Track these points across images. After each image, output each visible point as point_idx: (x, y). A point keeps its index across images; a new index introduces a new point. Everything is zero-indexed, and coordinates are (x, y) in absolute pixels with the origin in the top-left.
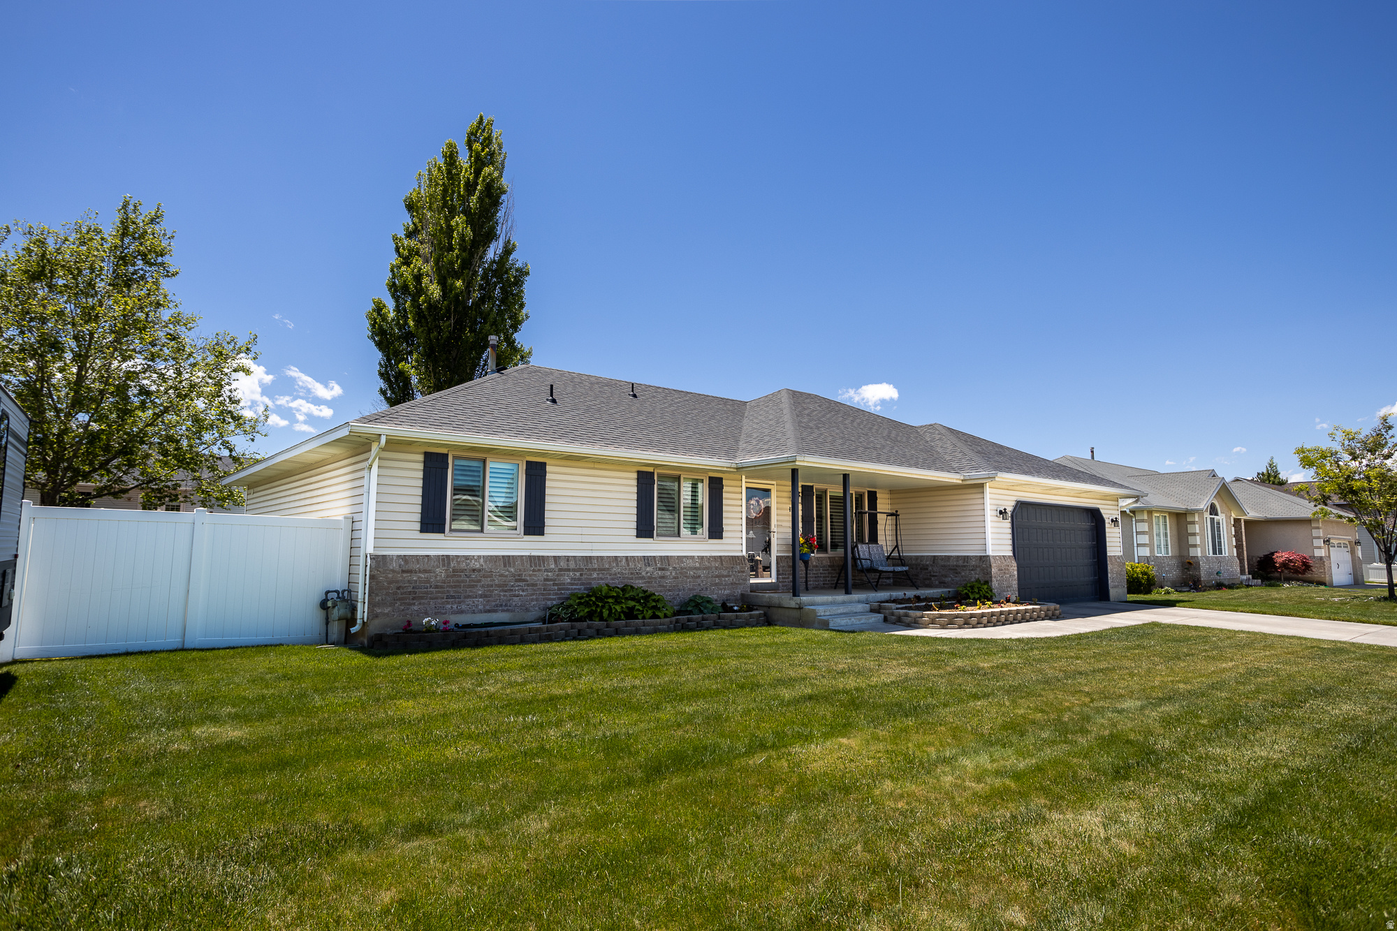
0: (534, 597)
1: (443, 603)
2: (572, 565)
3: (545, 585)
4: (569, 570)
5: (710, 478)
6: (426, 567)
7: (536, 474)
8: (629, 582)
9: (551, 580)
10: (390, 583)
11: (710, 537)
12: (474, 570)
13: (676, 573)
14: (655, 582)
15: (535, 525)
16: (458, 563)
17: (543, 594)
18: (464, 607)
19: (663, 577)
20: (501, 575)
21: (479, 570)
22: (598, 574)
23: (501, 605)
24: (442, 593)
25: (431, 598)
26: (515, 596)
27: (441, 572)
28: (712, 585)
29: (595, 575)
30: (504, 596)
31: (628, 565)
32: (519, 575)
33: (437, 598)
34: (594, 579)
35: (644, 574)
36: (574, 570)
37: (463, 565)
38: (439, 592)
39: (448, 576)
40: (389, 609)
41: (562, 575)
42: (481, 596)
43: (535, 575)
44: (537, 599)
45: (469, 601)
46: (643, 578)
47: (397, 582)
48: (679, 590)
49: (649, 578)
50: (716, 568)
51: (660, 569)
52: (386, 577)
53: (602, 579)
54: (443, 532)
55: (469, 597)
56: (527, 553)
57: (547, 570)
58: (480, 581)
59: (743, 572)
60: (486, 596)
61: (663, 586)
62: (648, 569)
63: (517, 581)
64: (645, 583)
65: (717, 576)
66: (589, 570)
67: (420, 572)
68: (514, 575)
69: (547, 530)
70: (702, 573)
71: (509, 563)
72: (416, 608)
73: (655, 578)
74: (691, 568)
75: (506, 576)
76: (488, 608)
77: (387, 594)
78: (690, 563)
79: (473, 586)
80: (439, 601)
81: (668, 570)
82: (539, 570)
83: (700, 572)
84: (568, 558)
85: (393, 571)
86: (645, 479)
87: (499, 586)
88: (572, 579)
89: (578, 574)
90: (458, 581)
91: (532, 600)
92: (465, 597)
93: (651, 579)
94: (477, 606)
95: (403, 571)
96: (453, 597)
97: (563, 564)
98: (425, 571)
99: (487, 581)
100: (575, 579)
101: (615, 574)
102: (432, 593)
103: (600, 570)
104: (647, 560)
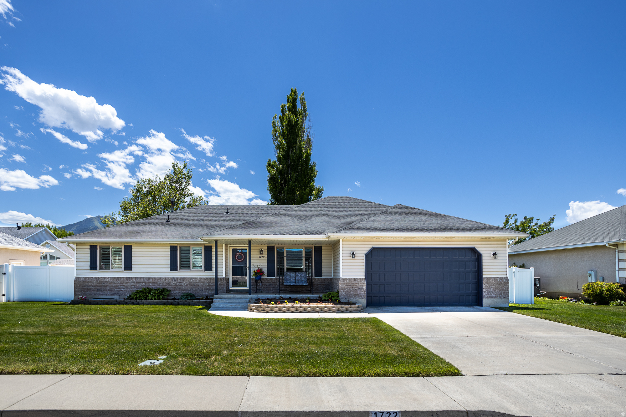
0: (127, 291)
1: (96, 292)
2: (142, 280)
3: (131, 287)
4: (140, 282)
5: (205, 246)
6: (91, 281)
7: (128, 250)
8: (164, 287)
9: (134, 285)
10: (80, 285)
11: (205, 270)
12: (106, 282)
13: (187, 284)
14: (177, 287)
15: (128, 266)
16: (101, 279)
17: (131, 290)
18: (103, 293)
19: (181, 286)
20: (115, 284)
21: (108, 282)
22: (152, 284)
23: (116, 293)
24: (96, 289)
25: (92, 290)
26: (120, 290)
27: (95, 283)
28: (205, 289)
29: (151, 284)
30: (117, 290)
31: (165, 281)
32: (122, 284)
33: (94, 290)
34: (151, 285)
35: (172, 284)
36: (142, 282)
37: (103, 280)
38: (95, 288)
39: (97, 284)
40: (80, 293)
41: (137, 284)
42: (109, 290)
43: (127, 284)
44: (128, 292)
45: (105, 292)
46: (171, 285)
47: (82, 285)
48: (189, 291)
49: (174, 285)
50: (207, 282)
51: (179, 282)
52: (79, 284)
54: (97, 270)
55: (105, 290)
56: (126, 277)
57: (131, 282)
58: (108, 285)
59: (222, 284)
60: (110, 290)
61: (181, 289)
62: (174, 282)
63: (121, 285)
64: (173, 287)
65: (208, 286)
66: (148, 282)
67: (89, 282)
68: (120, 284)
69: (133, 269)
70: (200, 285)
71: (119, 280)
72: (88, 293)
73: (177, 286)
74: (194, 282)
75: (117, 284)
76: (111, 294)
77: (79, 288)
78: (195, 280)
79: (106, 287)
80: (95, 291)
81: (183, 283)
82: (129, 282)
83: (198, 284)
84: (141, 278)
85: (81, 282)
86: (173, 249)
87: (115, 287)
88: (142, 285)
90: (101, 285)
91: (127, 292)
92: (103, 290)
93: (175, 286)
94: (107, 293)
95: (84, 282)
96: (99, 290)
97: (138, 280)
98: (90, 282)
99: (111, 285)
100: (143, 285)
101: (159, 284)
102: (93, 289)
103: (153, 282)
104: (174, 279)
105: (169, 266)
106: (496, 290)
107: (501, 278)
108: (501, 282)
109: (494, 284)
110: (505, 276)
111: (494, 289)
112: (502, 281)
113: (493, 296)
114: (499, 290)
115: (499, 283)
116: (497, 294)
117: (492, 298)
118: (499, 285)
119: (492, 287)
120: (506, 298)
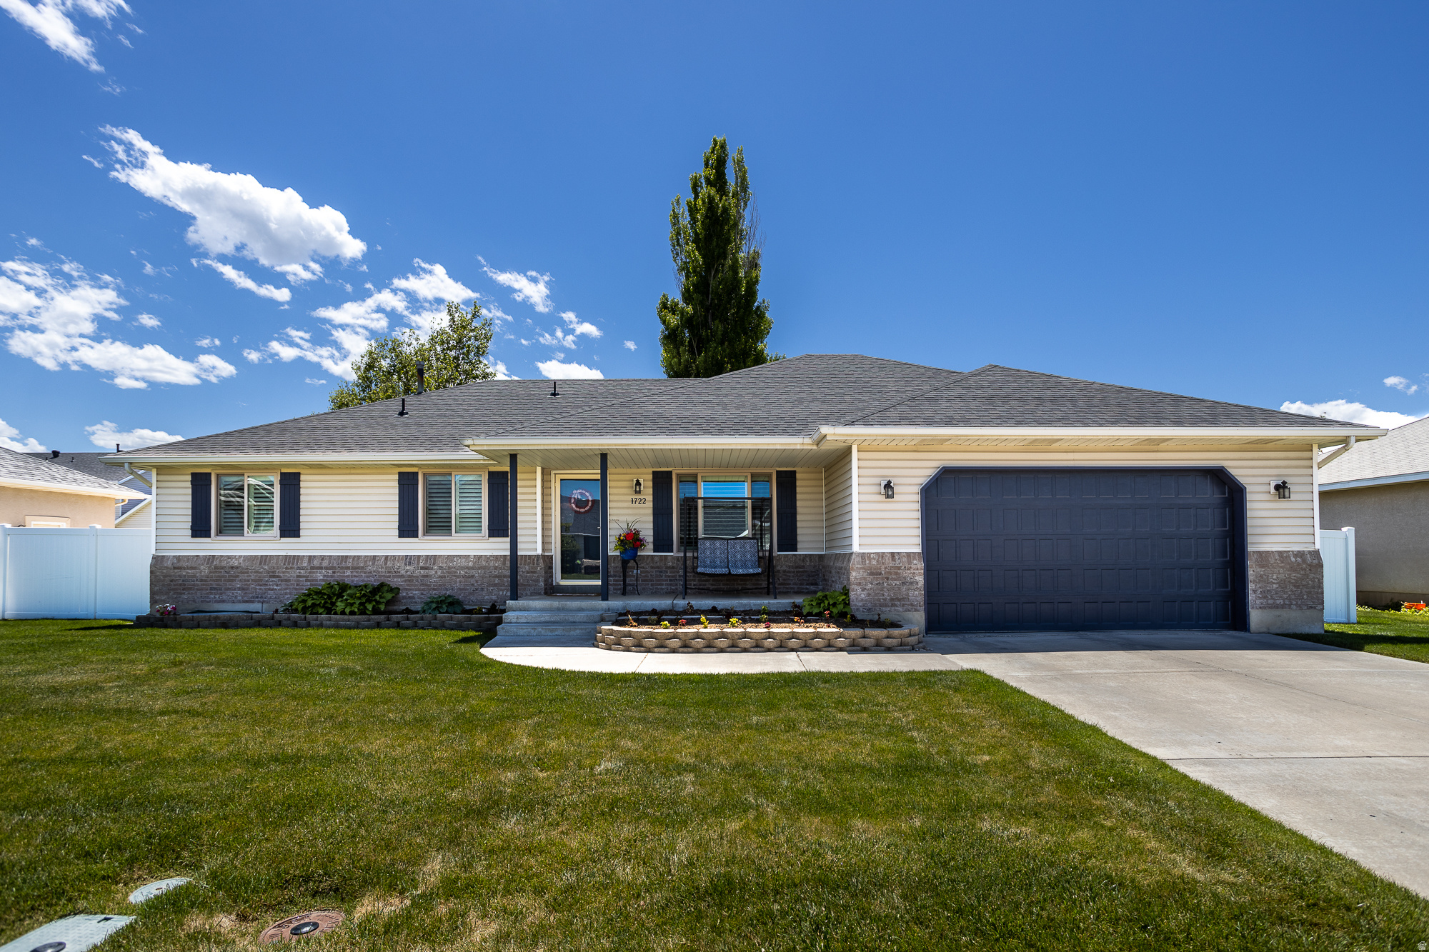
0: (288, 591)
1: (207, 594)
2: (325, 563)
3: (298, 581)
4: (321, 568)
5: (490, 473)
6: (193, 565)
7: (291, 483)
8: (383, 579)
9: (304, 577)
10: (165, 576)
11: (490, 535)
12: (232, 568)
13: (442, 572)
14: (417, 581)
15: (290, 527)
16: (221, 561)
17: (296, 589)
18: (224, 597)
19: (426, 576)
20: (257, 572)
21: (237, 568)
22: (352, 572)
23: (257, 597)
24: (206, 585)
25: (198, 589)
26: (270, 589)
27: (205, 570)
28: (489, 585)
29: (348, 573)
30: (260, 589)
31: (386, 564)
32: (273, 572)
33: (202, 590)
34: (348, 576)
35: (403, 572)
36: (326, 568)
37: (224, 564)
38: (204, 585)
39: (210, 572)
40: (165, 597)
41: (314, 573)
42: (239, 589)
43: (288, 572)
44: (290, 593)
45: (229, 593)
46: (402, 576)
47: (170, 576)
48: (447, 590)
49: (409, 576)
50: (496, 568)
51: (422, 568)
52: (162, 573)
53: (355, 576)
54: (209, 536)
55: (229, 589)
56: (285, 554)
57: (298, 568)
58: (237, 576)
59: (535, 572)
60: (243, 589)
61: (427, 585)
62: (408, 568)
63: (271, 577)
64: (405, 581)
65: (494, 577)
66: (342, 568)
67: (188, 568)
68: (268, 572)
69: (302, 533)
70: (476, 573)
71: (265, 561)
72: (186, 597)
73: (417, 577)
74: (462, 568)
75: (261, 573)
76: (245, 599)
77: (163, 585)
78: (463, 563)
79: (232, 581)
80: (204, 592)
81: (432, 569)
82: (291, 568)
83: (473, 572)
84: (323, 558)
85: (167, 568)
86: (407, 481)
87: (255, 581)
88: (324, 576)
89: (330, 572)
90: (219, 576)
91: (286, 594)
92: (226, 589)
93: (411, 578)
94: (236, 597)
95: (175, 568)
96: (215, 589)
97: (316, 563)
98: (192, 568)
99: (245, 577)
100: (328, 576)
101: (371, 572)
102: (198, 585)
103: (353, 568)
104: (408, 559)
105: (396, 525)
106: (1286, 587)
107: (1300, 554)
108: (1299, 564)
109: (1281, 571)
110: (1311, 548)
111: (1282, 583)
112: (1304, 561)
113: (1278, 602)
114: (1295, 586)
115: (1294, 568)
116: (1289, 598)
117: (1276, 607)
118: (1295, 571)
119: (1275, 577)
120: (1315, 608)
